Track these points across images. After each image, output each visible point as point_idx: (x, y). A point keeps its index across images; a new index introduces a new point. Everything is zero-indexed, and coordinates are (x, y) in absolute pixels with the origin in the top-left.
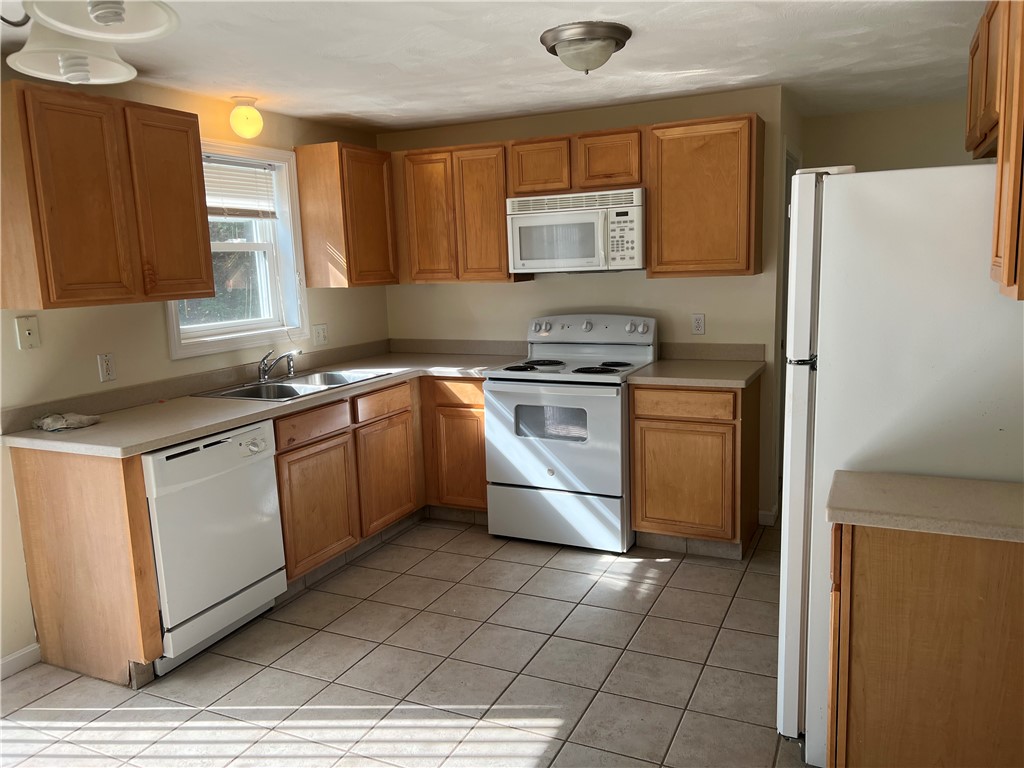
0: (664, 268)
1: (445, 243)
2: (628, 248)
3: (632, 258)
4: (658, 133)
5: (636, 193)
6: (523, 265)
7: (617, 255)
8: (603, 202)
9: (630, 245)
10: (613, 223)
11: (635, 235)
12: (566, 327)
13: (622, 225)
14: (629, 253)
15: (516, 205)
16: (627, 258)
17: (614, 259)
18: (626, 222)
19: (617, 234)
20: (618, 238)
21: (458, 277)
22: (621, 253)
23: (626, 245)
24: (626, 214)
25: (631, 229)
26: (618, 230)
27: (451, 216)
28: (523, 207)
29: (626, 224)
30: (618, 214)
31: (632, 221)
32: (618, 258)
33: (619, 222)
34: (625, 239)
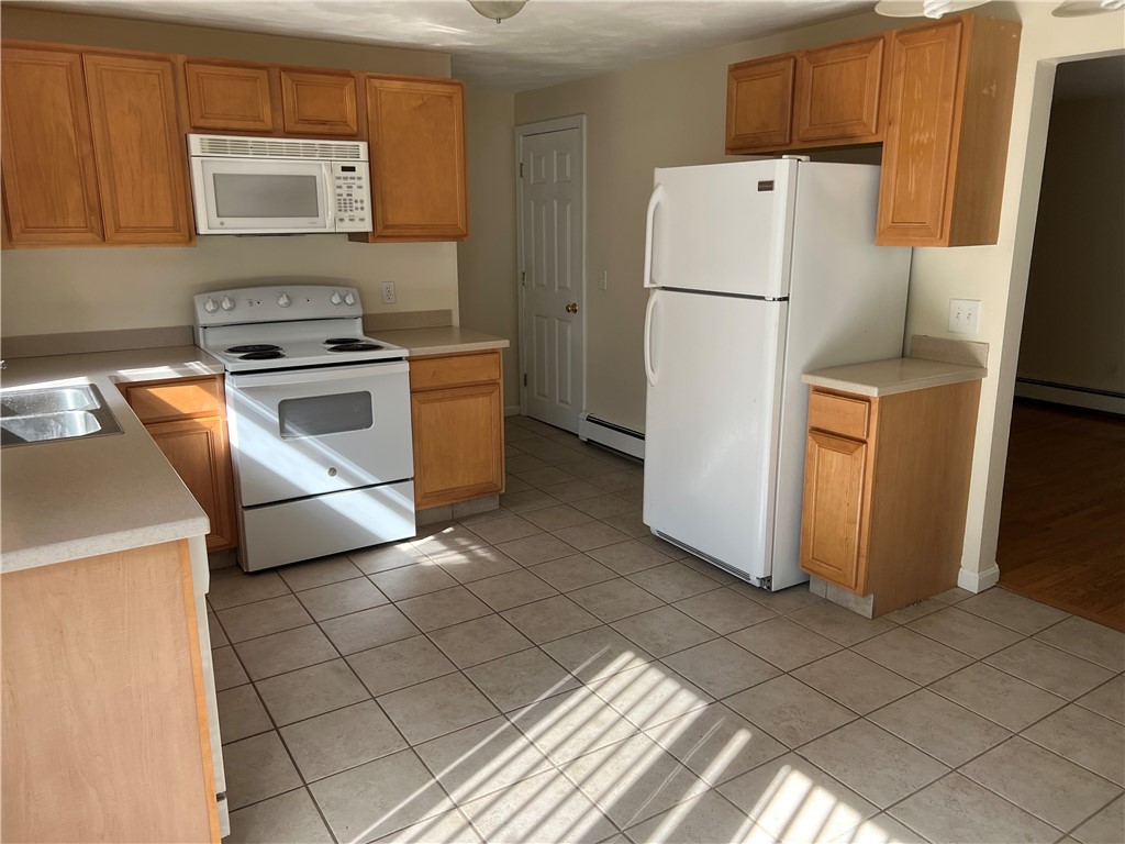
0: (389, 232)
1: (76, 189)
2: (357, 208)
3: (362, 220)
4: (376, 83)
5: (363, 146)
6: (222, 223)
7: (346, 215)
8: (325, 153)
9: (359, 205)
10: (339, 178)
11: (363, 194)
12: (255, 303)
13: (350, 181)
14: (357, 214)
15: (206, 143)
16: (357, 219)
17: (342, 220)
18: (353, 178)
19: (344, 191)
20: (345, 196)
21: (104, 239)
22: (350, 213)
23: (354, 205)
24: (353, 169)
25: (360, 187)
26: (345, 187)
27: (86, 148)
28: (216, 149)
29: (353, 181)
30: (344, 169)
31: (360, 178)
32: (347, 220)
33: (345, 178)
34: (354, 198)
